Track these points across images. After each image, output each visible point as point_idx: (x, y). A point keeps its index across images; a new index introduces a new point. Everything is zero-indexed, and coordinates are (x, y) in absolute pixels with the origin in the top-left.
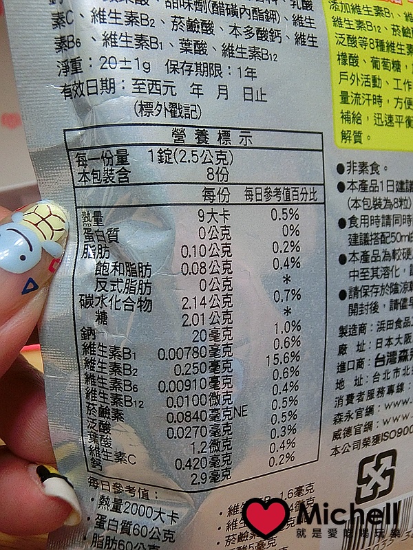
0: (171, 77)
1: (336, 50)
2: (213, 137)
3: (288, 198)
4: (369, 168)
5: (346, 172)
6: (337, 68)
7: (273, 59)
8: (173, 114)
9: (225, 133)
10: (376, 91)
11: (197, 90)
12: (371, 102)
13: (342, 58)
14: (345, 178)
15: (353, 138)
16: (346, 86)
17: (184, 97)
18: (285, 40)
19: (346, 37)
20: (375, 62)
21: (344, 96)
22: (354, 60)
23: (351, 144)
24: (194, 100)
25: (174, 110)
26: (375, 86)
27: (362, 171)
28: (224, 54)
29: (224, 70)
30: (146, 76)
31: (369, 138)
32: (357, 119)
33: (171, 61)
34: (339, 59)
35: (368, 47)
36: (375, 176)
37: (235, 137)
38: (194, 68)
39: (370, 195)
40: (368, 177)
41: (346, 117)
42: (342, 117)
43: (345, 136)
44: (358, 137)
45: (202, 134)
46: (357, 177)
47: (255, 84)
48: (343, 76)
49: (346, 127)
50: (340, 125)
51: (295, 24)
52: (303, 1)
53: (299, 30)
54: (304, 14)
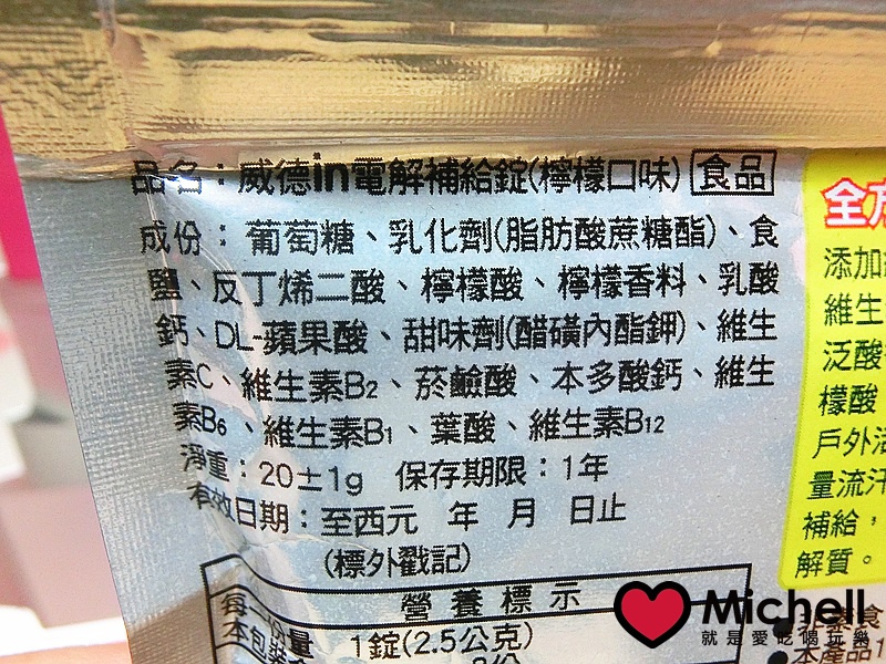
0: (409, 496)
1: (820, 380)
2: (491, 601)
5: (795, 633)
6: (815, 420)
7: (652, 429)
8: (407, 569)
9: (519, 591)
11: (464, 515)
13: (834, 400)
15: (825, 566)
17: (433, 530)
18: (689, 382)
19: (853, 347)
21: (822, 483)
22: (864, 399)
23: (819, 577)
24: (458, 534)
25: (409, 560)
28: (535, 434)
29: (532, 470)
30: (354, 503)
31: (867, 559)
32: (845, 523)
33: (410, 464)
34: (824, 402)
37: (541, 597)
38: (461, 471)
40: (848, 635)
41: (817, 526)
42: (808, 526)
43: (806, 564)
44: (839, 561)
45: (467, 599)
46: (821, 638)
47: (600, 489)
48: (828, 437)
49: (815, 544)
50: (799, 543)
51: (722, 336)
52: (756, 268)
53: (731, 349)
54: (752, 303)
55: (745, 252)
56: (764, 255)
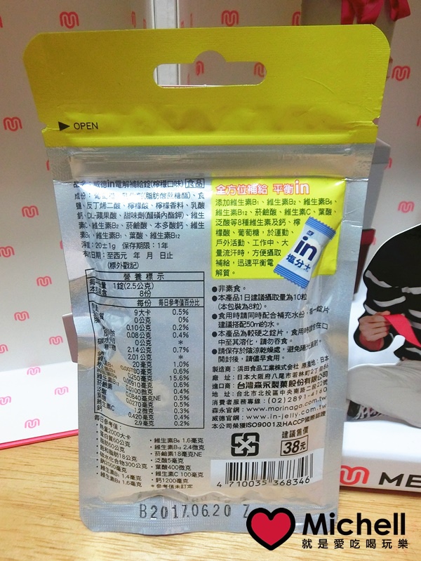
0: (124, 250)
1: (215, 228)
2: (144, 277)
3: (182, 304)
4: (234, 289)
5: (218, 291)
6: (215, 238)
7: (177, 237)
8: (125, 267)
9: (150, 274)
10: (240, 248)
11: (137, 256)
12: (236, 254)
13: (219, 232)
14: (217, 294)
15: (223, 273)
16: (221, 247)
17: (130, 259)
18: (185, 227)
19: (222, 221)
20: (241, 233)
21: (219, 252)
22: (227, 233)
23: (222, 277)
24: (136, 260)
25: (125, 265)
26: (239, 245)
27: (228, 290)
28: (151, 238)
29: (151, 245)
30: (113, 251)
31: (234, 273)
32: (227, 263)
33: (125, 243)
34: (217, 233)
35: (237, 225)
36: (237, 293)
37: (155, 276)
38: (136, 245)
39: (233, 302)
40: (232, 293)
41: (219, 263)
42: (217, 263)
43: (218, 273)
44: (227, 273)
45: (138, 276)
46: (225, 293)
47: (167, 251)
48: (219, 241)
49: (219, 268)
50: (215, 267)
51: (192, 217)
52: (199, 203)
53: (194, 220)
54: (199, 211)
55: (197, 200)
56: (201, 200)
